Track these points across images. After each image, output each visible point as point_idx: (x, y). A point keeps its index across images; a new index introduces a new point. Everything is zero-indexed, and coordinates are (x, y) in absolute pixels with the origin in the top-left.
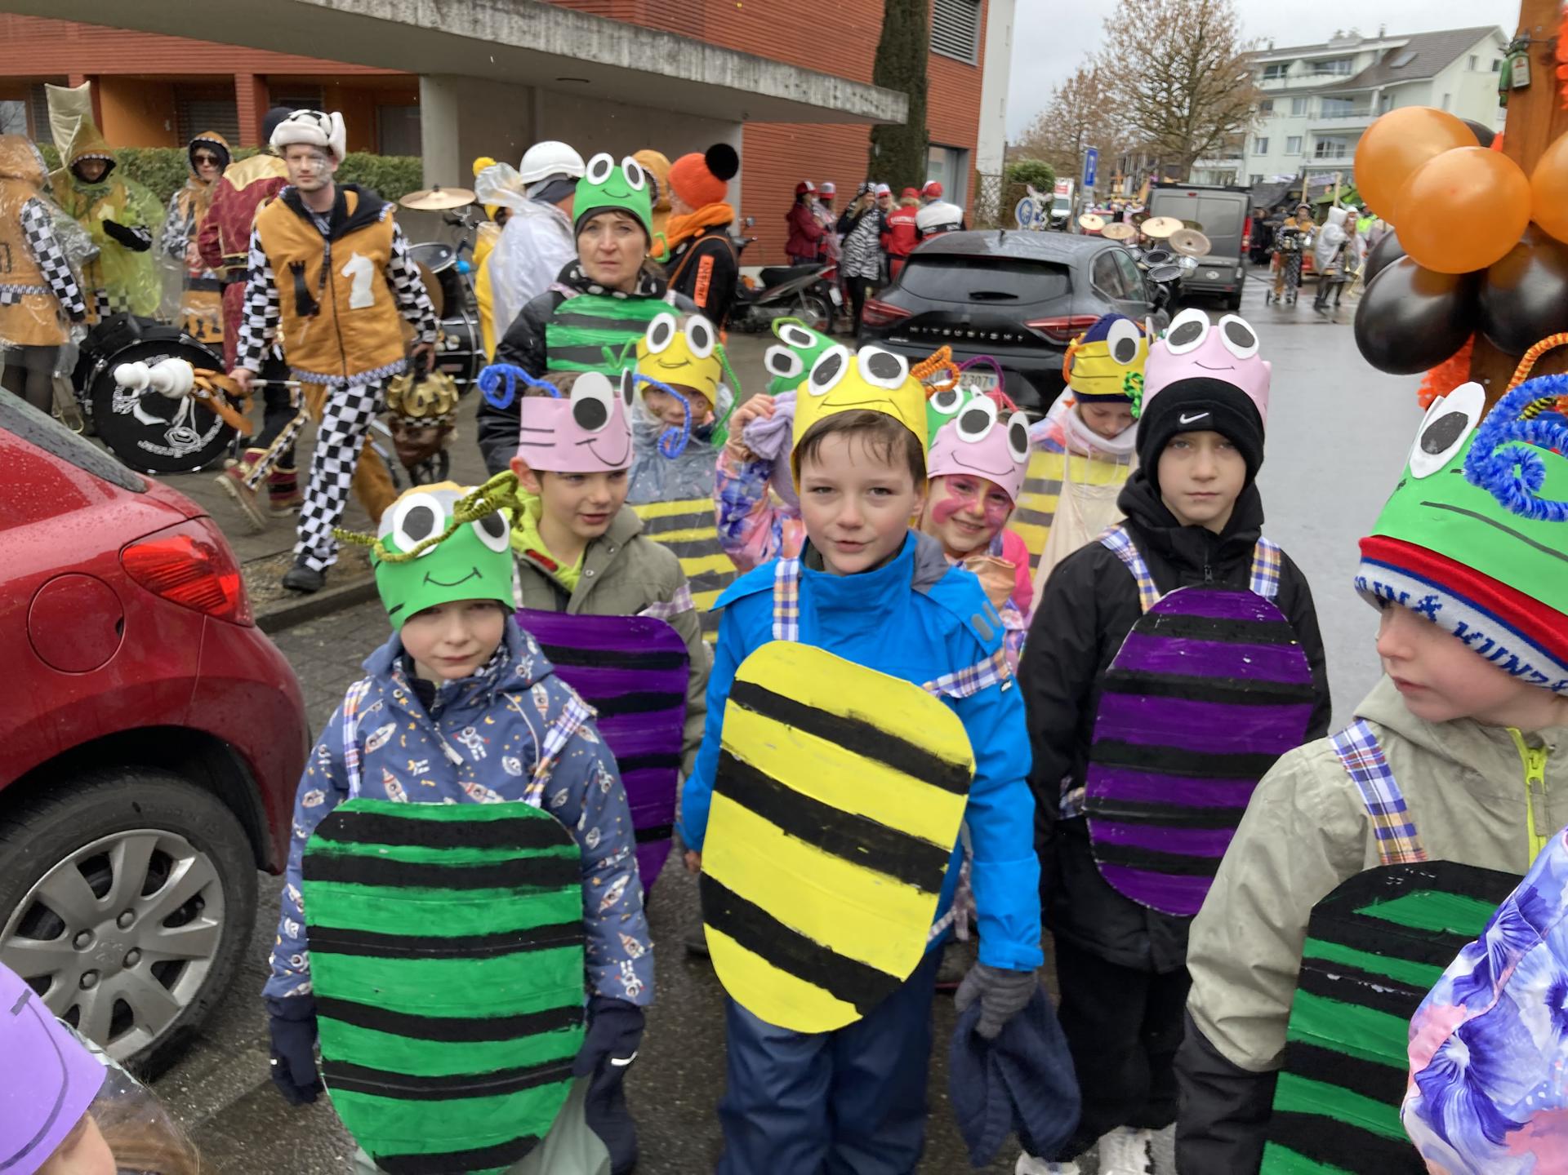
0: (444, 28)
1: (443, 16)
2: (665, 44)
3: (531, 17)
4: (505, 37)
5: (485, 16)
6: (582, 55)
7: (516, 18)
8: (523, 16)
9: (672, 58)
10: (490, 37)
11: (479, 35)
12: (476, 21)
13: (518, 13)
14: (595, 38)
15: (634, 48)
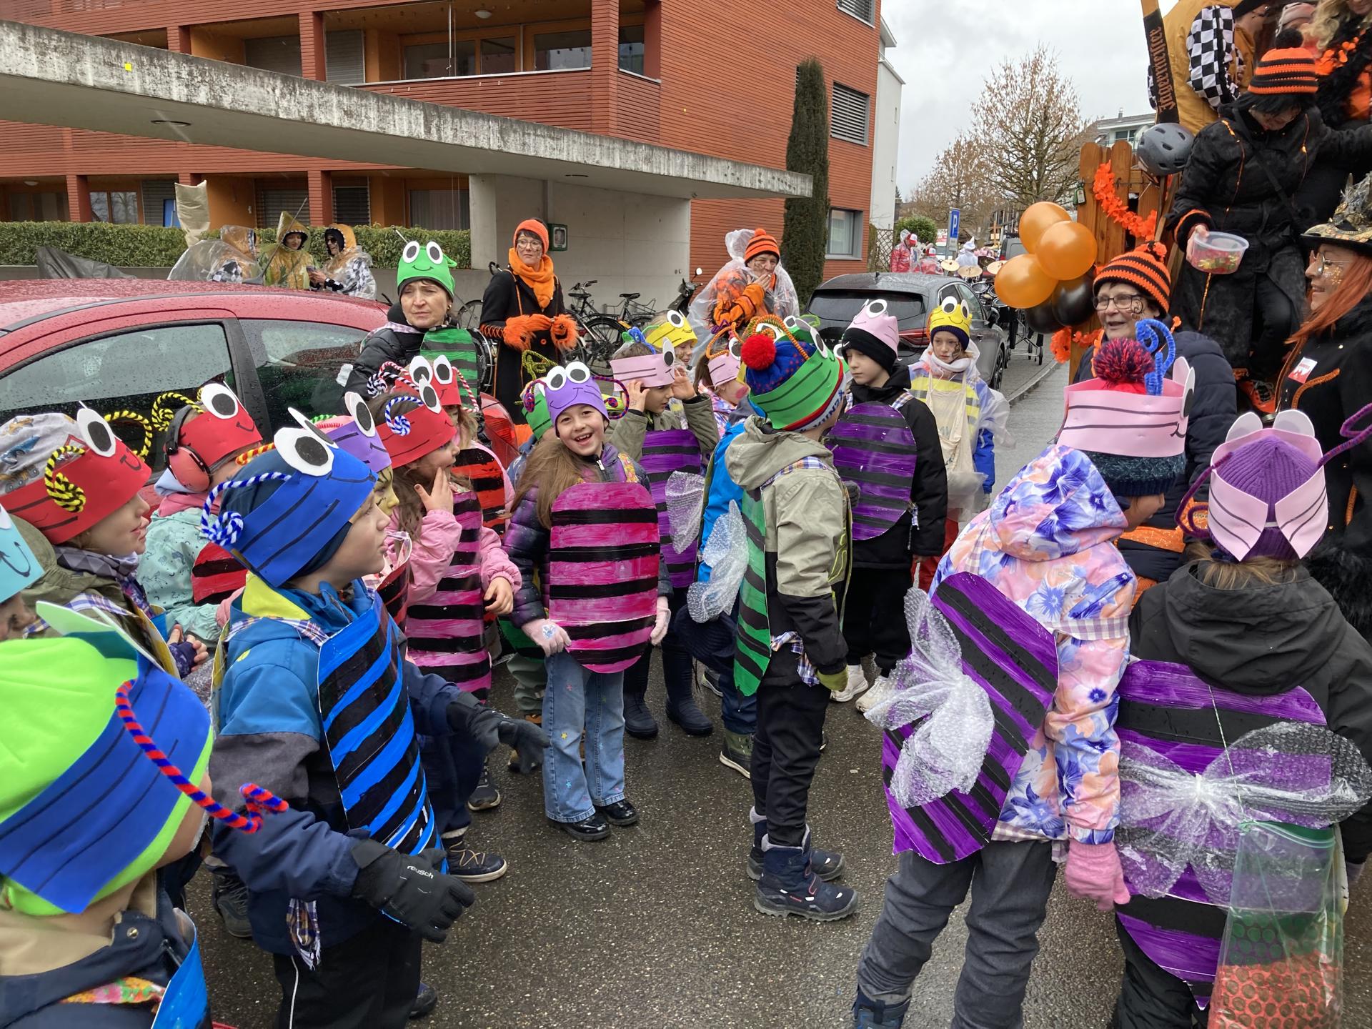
0: (505, 150)
1: (505, 143)
2: (643, 151)
3: (558, 139)
4: (543, 153)
5: (530, 140)
6: (590, 162)
7: (549, 140)
8: (553, 139)
9: (648, 160)
10: (533, 154)
11: (526, 153)
12: (524, 144)
13: (550, 137)
14: (598, 150)
15: (623, 154)
